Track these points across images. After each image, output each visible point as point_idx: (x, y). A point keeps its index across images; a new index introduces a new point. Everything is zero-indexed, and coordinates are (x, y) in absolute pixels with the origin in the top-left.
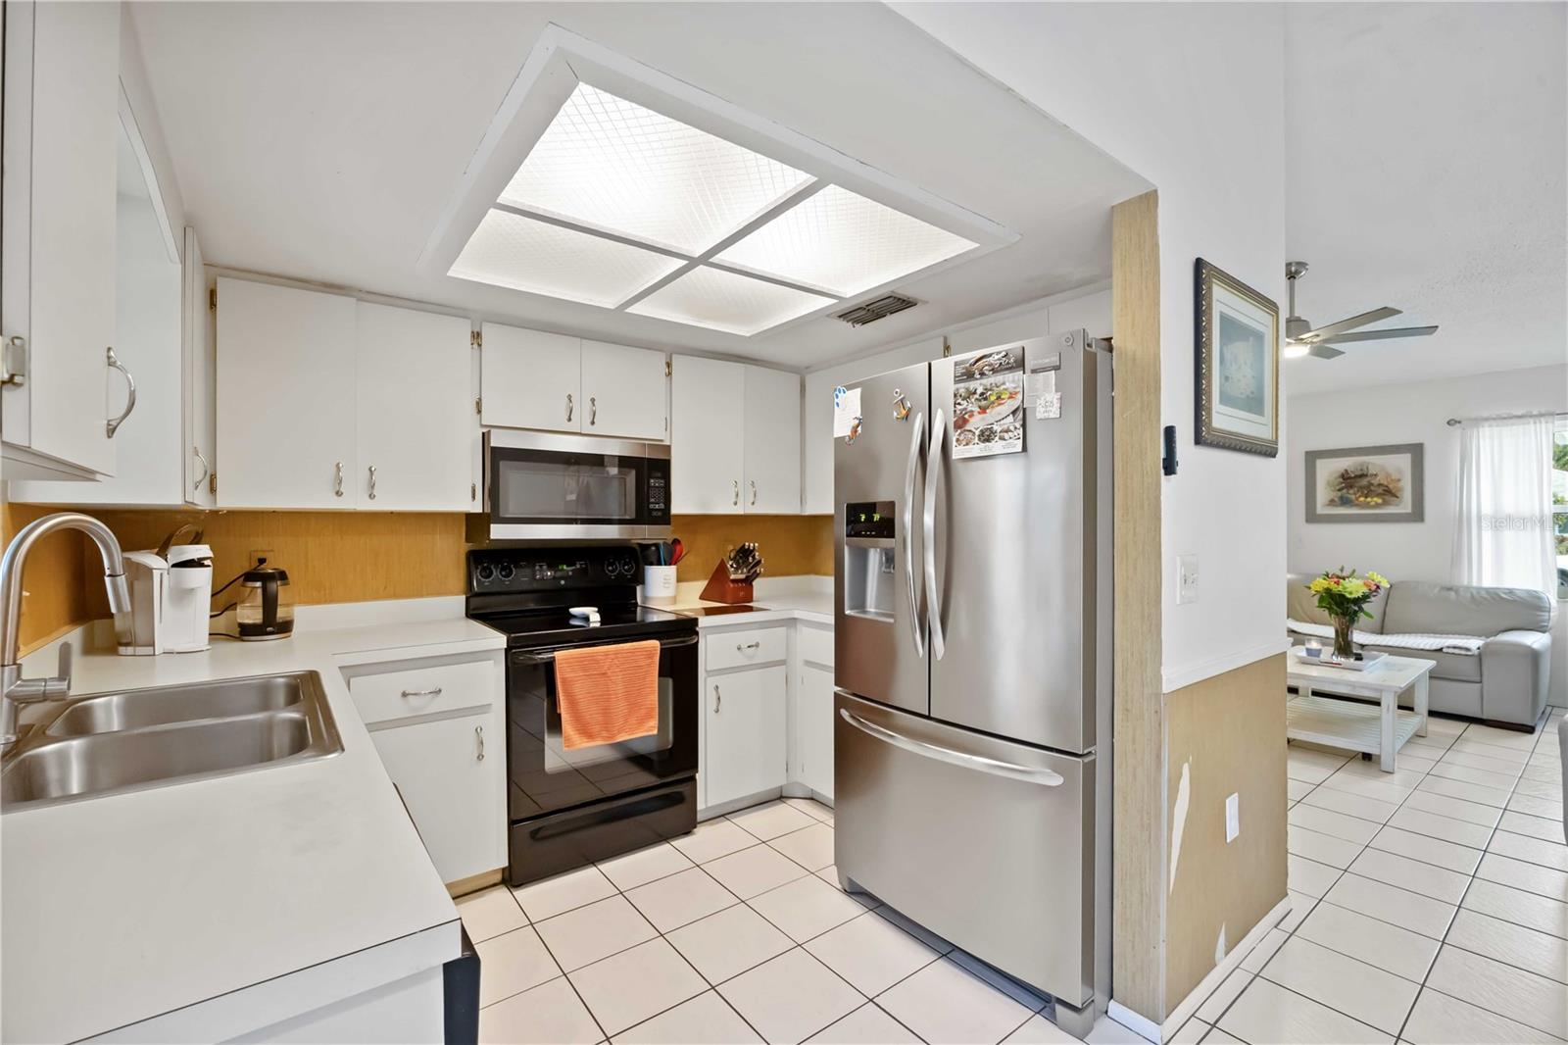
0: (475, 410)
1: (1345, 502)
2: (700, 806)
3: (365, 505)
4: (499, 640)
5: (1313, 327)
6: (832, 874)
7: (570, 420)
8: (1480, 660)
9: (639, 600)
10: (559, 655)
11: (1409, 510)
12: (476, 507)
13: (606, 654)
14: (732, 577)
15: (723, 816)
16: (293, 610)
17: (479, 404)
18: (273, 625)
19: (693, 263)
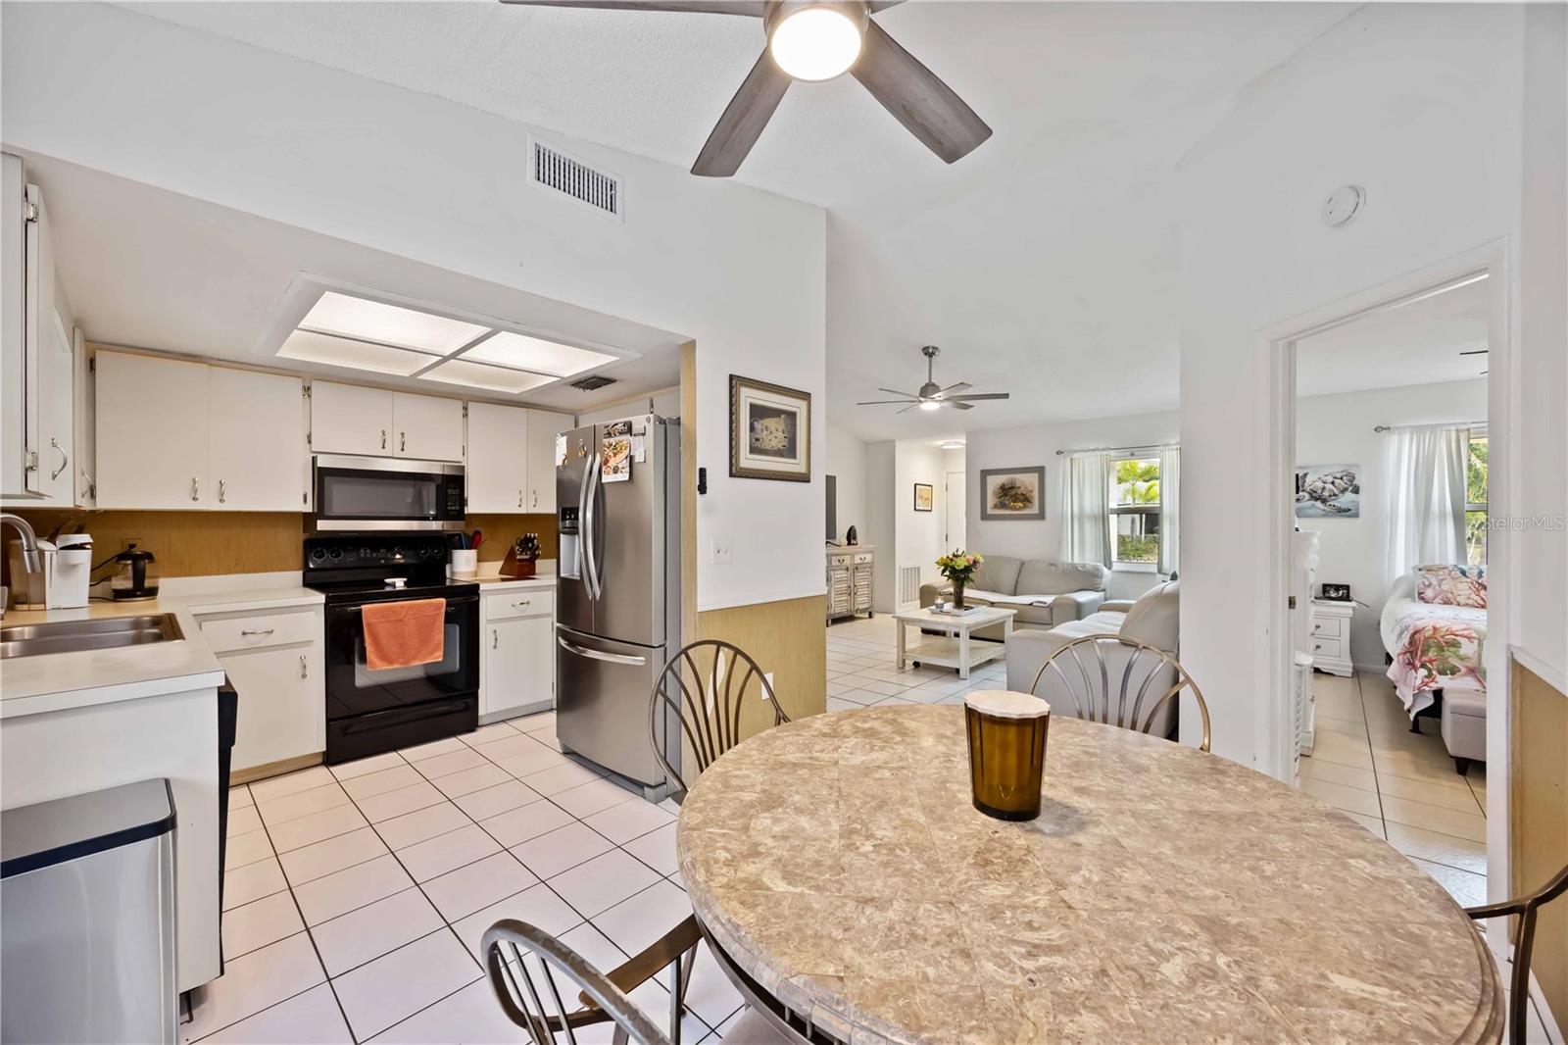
0: (306, 440)
1: (1003, 506)
2: (482, 711)
3: (216, 507)
4: (320, 598)
5: (942, 388)
6: (556, 743)
7: (384, 447)
8: (1051, 610)
9: (448, 575)
10: (364, 607)
11: (1037, 512)
12: (308, 508)
13: (403, 607)
14: (518, 557)
15: (503, 721)
16: (158, 582)
17: (309, 437)
18: (142, 590)
19: (445, 359)
